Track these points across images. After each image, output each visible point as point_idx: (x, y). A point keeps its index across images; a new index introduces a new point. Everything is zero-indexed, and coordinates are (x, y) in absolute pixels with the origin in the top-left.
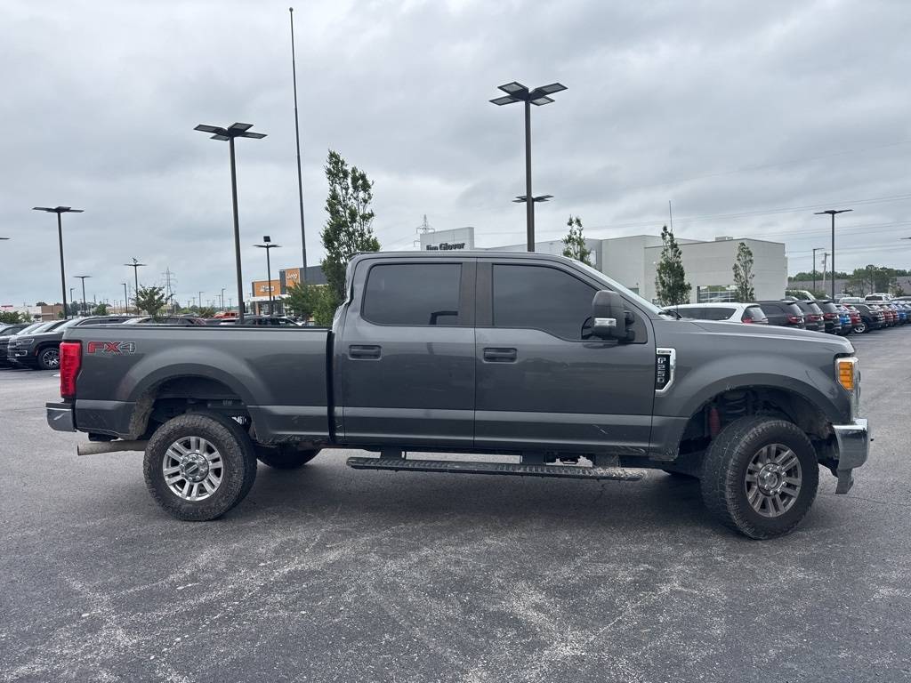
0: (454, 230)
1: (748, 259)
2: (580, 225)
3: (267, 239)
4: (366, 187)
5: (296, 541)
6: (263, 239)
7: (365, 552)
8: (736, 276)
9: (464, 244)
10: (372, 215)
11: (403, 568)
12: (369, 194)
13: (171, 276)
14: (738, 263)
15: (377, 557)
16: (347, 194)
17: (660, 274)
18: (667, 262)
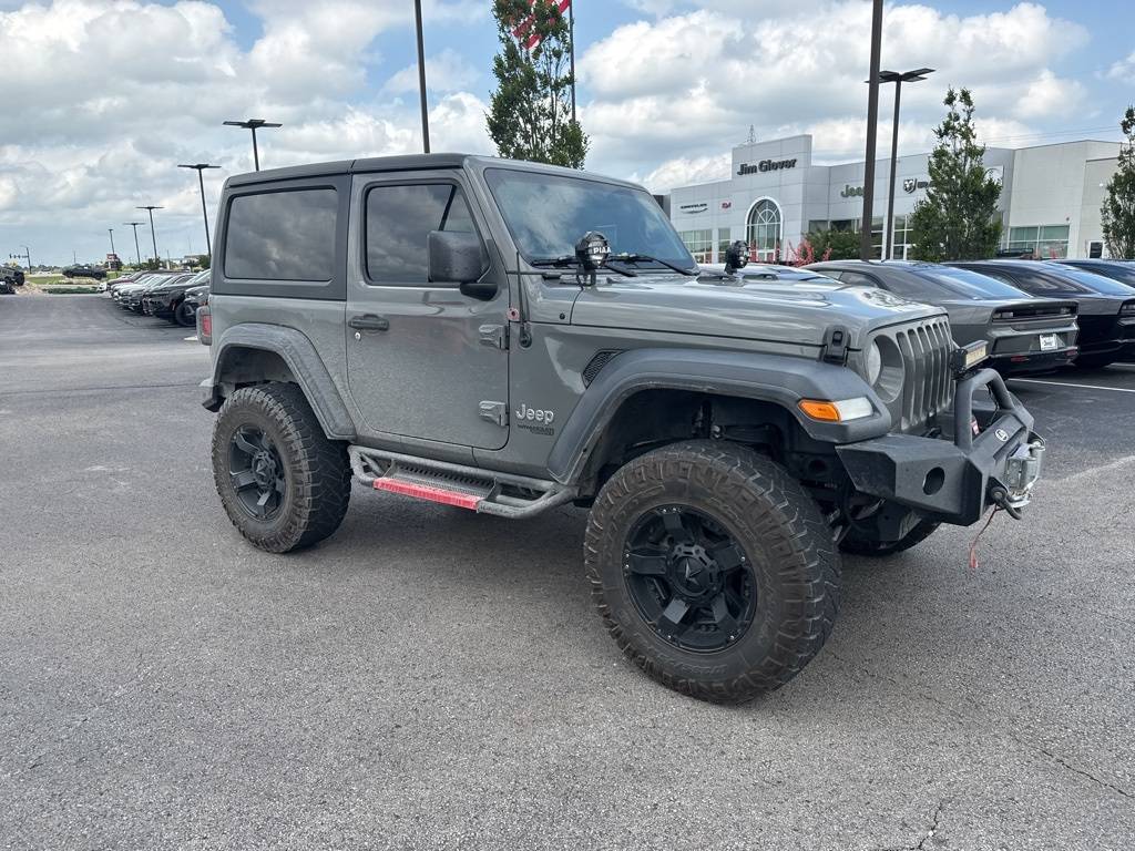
0: (781, 140)
2: (968, 103)
9: (794, 161)
17: (1113, 193)
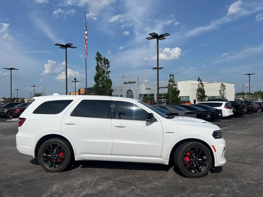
1: (224, 88)
2: (173, 76)
3: (75, 79)
4: (108, 63)
5: (87, 182)
6: (74, 79)
7: (112, 187)
8: (220, 93)
9: (135, 82)
10: (109, 72)
11: (126, 193)
12: (109, 65)
13: (45, 90)
14: (221, 89)
15: (116, 189)
16: (102, 65)
17: (197, 92)
18: (200, 88)
